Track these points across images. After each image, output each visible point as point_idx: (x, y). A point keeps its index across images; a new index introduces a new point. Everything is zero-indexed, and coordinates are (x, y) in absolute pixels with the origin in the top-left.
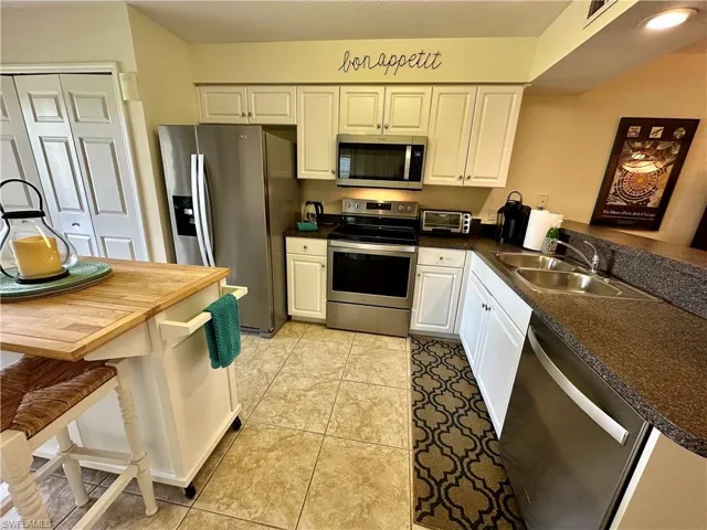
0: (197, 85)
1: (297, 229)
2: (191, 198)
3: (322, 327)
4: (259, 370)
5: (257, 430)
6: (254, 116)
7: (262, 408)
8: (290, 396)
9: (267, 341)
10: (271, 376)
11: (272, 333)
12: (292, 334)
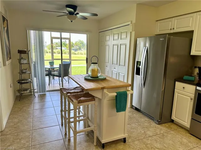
0: (157, 21)
1: (183, 78)
2: (141, 62)
3: (187, 132)
4: (145, 132)
5: (130, 147)
6: (175, 29)
7: (136, 142)
8: (148, 145)
9: (155, 124)
10: (148, 136)
11: (160, 123)
12: (169, 128)
